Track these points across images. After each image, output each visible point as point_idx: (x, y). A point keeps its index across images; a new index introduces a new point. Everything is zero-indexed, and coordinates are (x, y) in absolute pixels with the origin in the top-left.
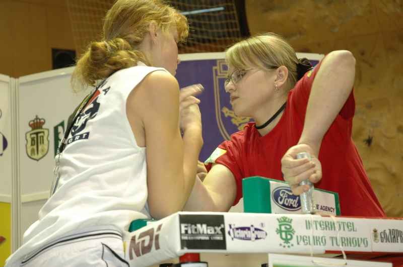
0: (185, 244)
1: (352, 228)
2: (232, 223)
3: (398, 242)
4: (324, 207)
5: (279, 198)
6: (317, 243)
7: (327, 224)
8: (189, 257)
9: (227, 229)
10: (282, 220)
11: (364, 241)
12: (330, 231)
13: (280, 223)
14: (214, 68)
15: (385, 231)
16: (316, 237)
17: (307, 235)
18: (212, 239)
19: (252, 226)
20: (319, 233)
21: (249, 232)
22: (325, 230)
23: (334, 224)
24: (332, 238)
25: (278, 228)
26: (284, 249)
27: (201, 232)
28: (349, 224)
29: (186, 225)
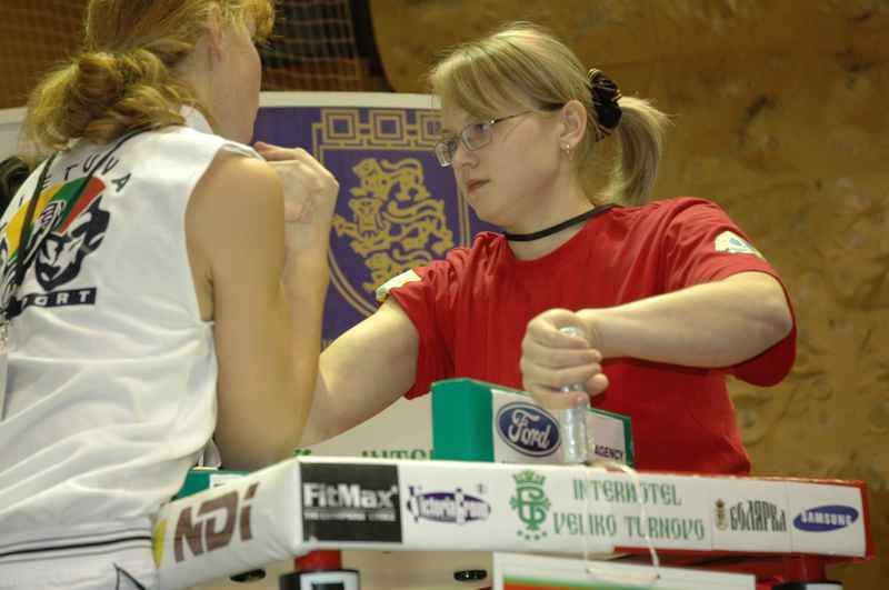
0: (313, 528)
1: (671, 496)
2: (415, 484)
3: (766, 528)
4: (602, 448)
5: (511, 427)
6: (597, 530)
7: (619, 488)
8: (317, 558)
9: (405, 497)
10: (524, 477)
11: (697, 525)
12: (626, 502)
13: (520, 486)
14: (315, 126)
15: (739, 505)
16: (596, 517)
17: (577, 512)
18: (371, 518)
19: (459, 490)
20: (603, 507)
21: (452, 503)
22: (614, 503)
23: (633, 488)
24: (629, 519)
25: (515, 494)
26: (527, 542)
27: (348, 503)
28: (665, 489)
29: (314, 486)
